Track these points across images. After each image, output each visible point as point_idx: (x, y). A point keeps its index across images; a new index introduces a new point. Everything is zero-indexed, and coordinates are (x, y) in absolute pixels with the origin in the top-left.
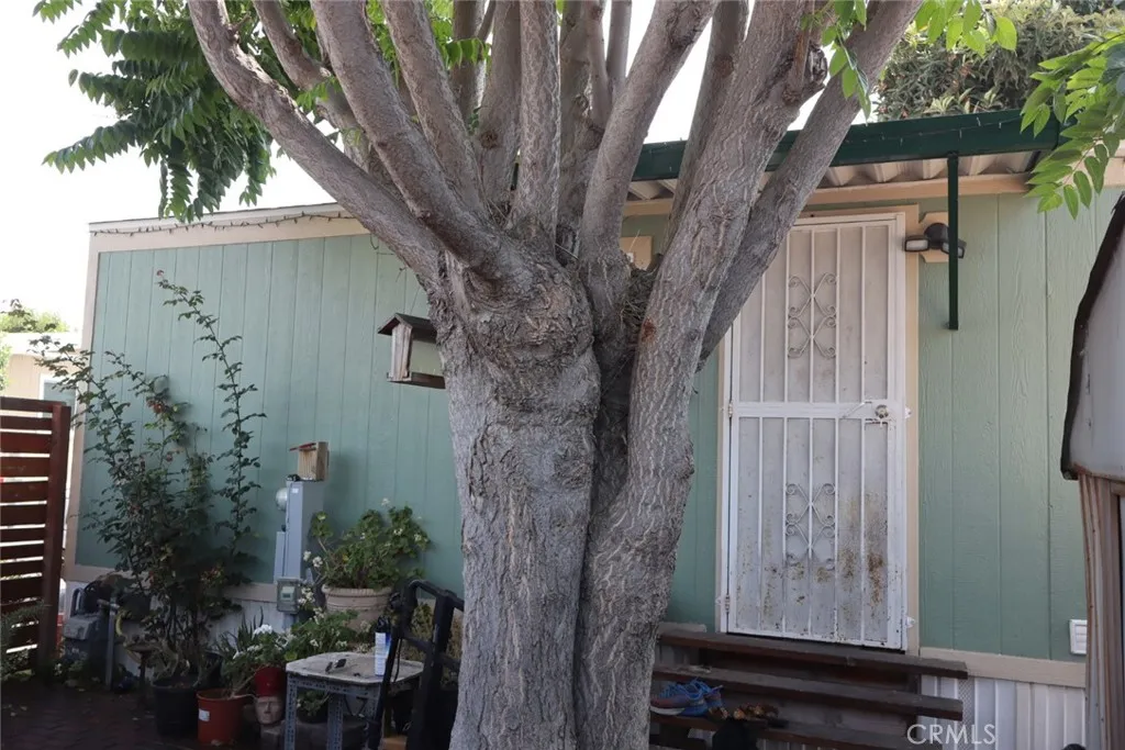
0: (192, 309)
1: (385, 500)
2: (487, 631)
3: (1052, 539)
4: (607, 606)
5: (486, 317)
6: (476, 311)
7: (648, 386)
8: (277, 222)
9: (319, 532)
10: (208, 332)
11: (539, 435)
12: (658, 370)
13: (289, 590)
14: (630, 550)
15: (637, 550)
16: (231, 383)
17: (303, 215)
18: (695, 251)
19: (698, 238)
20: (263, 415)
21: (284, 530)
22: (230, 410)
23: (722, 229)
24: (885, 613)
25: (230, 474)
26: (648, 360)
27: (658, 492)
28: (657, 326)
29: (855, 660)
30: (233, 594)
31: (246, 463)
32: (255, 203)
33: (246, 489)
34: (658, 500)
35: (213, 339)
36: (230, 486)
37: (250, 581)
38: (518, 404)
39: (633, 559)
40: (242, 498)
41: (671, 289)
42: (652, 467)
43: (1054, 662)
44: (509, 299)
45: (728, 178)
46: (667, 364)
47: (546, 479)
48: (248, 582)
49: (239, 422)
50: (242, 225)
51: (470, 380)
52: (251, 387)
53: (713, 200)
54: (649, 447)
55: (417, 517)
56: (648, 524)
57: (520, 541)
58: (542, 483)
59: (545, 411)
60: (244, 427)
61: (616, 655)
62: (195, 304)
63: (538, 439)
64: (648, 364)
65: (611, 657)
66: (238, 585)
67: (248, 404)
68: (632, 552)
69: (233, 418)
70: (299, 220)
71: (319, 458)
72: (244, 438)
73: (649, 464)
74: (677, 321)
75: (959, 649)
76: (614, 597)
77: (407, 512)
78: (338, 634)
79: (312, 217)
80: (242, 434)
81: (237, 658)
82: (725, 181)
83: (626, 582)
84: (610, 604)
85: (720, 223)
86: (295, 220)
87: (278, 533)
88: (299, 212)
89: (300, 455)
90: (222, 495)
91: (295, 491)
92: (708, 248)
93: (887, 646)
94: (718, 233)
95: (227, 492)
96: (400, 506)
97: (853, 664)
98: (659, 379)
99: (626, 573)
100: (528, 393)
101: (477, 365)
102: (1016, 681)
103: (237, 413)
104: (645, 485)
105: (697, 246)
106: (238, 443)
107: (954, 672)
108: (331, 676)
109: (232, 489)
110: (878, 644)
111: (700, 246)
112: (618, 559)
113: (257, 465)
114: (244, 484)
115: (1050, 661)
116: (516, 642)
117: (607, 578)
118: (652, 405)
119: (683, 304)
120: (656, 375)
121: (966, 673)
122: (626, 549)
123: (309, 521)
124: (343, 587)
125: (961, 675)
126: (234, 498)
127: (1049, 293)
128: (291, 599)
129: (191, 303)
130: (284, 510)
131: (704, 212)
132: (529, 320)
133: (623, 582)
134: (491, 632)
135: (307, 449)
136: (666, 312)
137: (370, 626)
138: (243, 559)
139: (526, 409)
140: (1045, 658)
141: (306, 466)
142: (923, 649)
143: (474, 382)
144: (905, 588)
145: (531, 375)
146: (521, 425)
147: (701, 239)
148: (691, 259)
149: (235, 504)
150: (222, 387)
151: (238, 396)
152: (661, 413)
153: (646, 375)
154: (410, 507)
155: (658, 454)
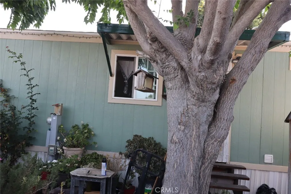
0: (18, 60)
1: (82, 121)
2: (182, 165)
3: (261, 135)
4: (208, 156)
5: (203, 74)
6: (200, 72)
7: (229, 96)
8: (45, 35)
9: (61, 131)
10: (23, 67)
11: (205, 109)
12: (234, 92)
13: (52, 148)
14: (216, 141)
15: (219, 141)
16: (30, 84)
17: (54, 34)
18: (252, 60)
19: (254, 56)
20: (40, 94)
21: (50, 130)
22: (30, 92)
23: (261, 54)
24: (223, 153)
25: (28, 112)
26: (231, 89)
27: (226, 125)
28: (237, 79)
29: (219, 166)
30: (26, 149)
31: (34, 108)
32: (39, 28)
33: (33, 117)
34: (226, 128)
35: (25, 69)
36: (28, 116)
37: (33, 145)
38: (201, 100)
39: (217, 144)
40: (32, 120)
41: (244, 70)
42: (226, 118)
43: (260, 165)
44: (212, 69)
45: (265, 41)
46: (237, 90)
47: (204, 122)
48: (32, 145)
49: (32, 96)
50: (32, 34)
51: (181, 91)
52: (37, 85)
53: (261, 46)
54: (226, 113)
55: (90, 127)
56: (222, 134)
57: (195, 139)
58: (203, 123)
59: (207, 102)
60: (34, 98)
61: (208, 170)
62: (19, 58)
63: (204, 110)
64: (231, 90)
65: (207, 171)
66: (29, 146)
67: (35, 90)
68: (217, 142)
69: (30, 94)
70: (53, 35)
71: (61, 108)
72: (34, 101)
73: (225, 118)
74: (243, 79)
75: (239, 162)
76: (211, 154)
77: (88, 125)
78: (75, 162)
79: (57, 35)
80: (33, 100)
81: (40, 170)
82: (264, 42)
83: (215, 150)
84: (209, 156)
85: (261, 53)
86: (52, 35)
87: (48, 131)
88: (53, 33)
89: (55, 107)
90: (25, 119)
91: (54, 118)
92: (256, 59)
93: (223, 162)
94: (260, 56)
95: (27, 118)
96: (85, 124)
97: (218, 167)
98: (234, 94)
99: (215, 148)
100: (206, 97)
101: (184, 87)
102: (251, 169)
103: (32, 93)
104: (223, 123)
105: (253, 58)
106: (32, 103)
107: (242, 168)
108: (89, 176)
109: (28, 117)
110: (221, 161)
111: (254, 59)
112: (213, 144)
113: (38, 109)
114: (32, 115)
115: (259, 164)
116: (192, 168)
117: (210, 149)
118: (229, 101)
119: (246, 74)
120: (233, 93)
121: (246, 168)
122: (215, 141)
123: (58, 127)
124: (71, 147)
125: (245, 169)
126: (29, 119)
127: (264, 76)
128: (53, 151)
129: (18, 58)
130: (50, 124)
131: (257, 50)
132: (215, 76)
133: (214, 150)
134: (183, 165)
135: (57, 106)
136: (240, 76)
137: (80, 159)
138: (31, 138)
139: (203, 101)
140: (258, 164)
141: (57, 111)
142: (231, 162)
143: (182, 92)
144: (228, 147)
145: (208, 91)
146: (200, 106)
147: (255, 57)
148: (251, 62)
149: (29, 121)
150: (27, 85)
151: (32, 88)
152: (231, 104)
153: (230, 93)
154: (88, 124)
155: (228, 115)
